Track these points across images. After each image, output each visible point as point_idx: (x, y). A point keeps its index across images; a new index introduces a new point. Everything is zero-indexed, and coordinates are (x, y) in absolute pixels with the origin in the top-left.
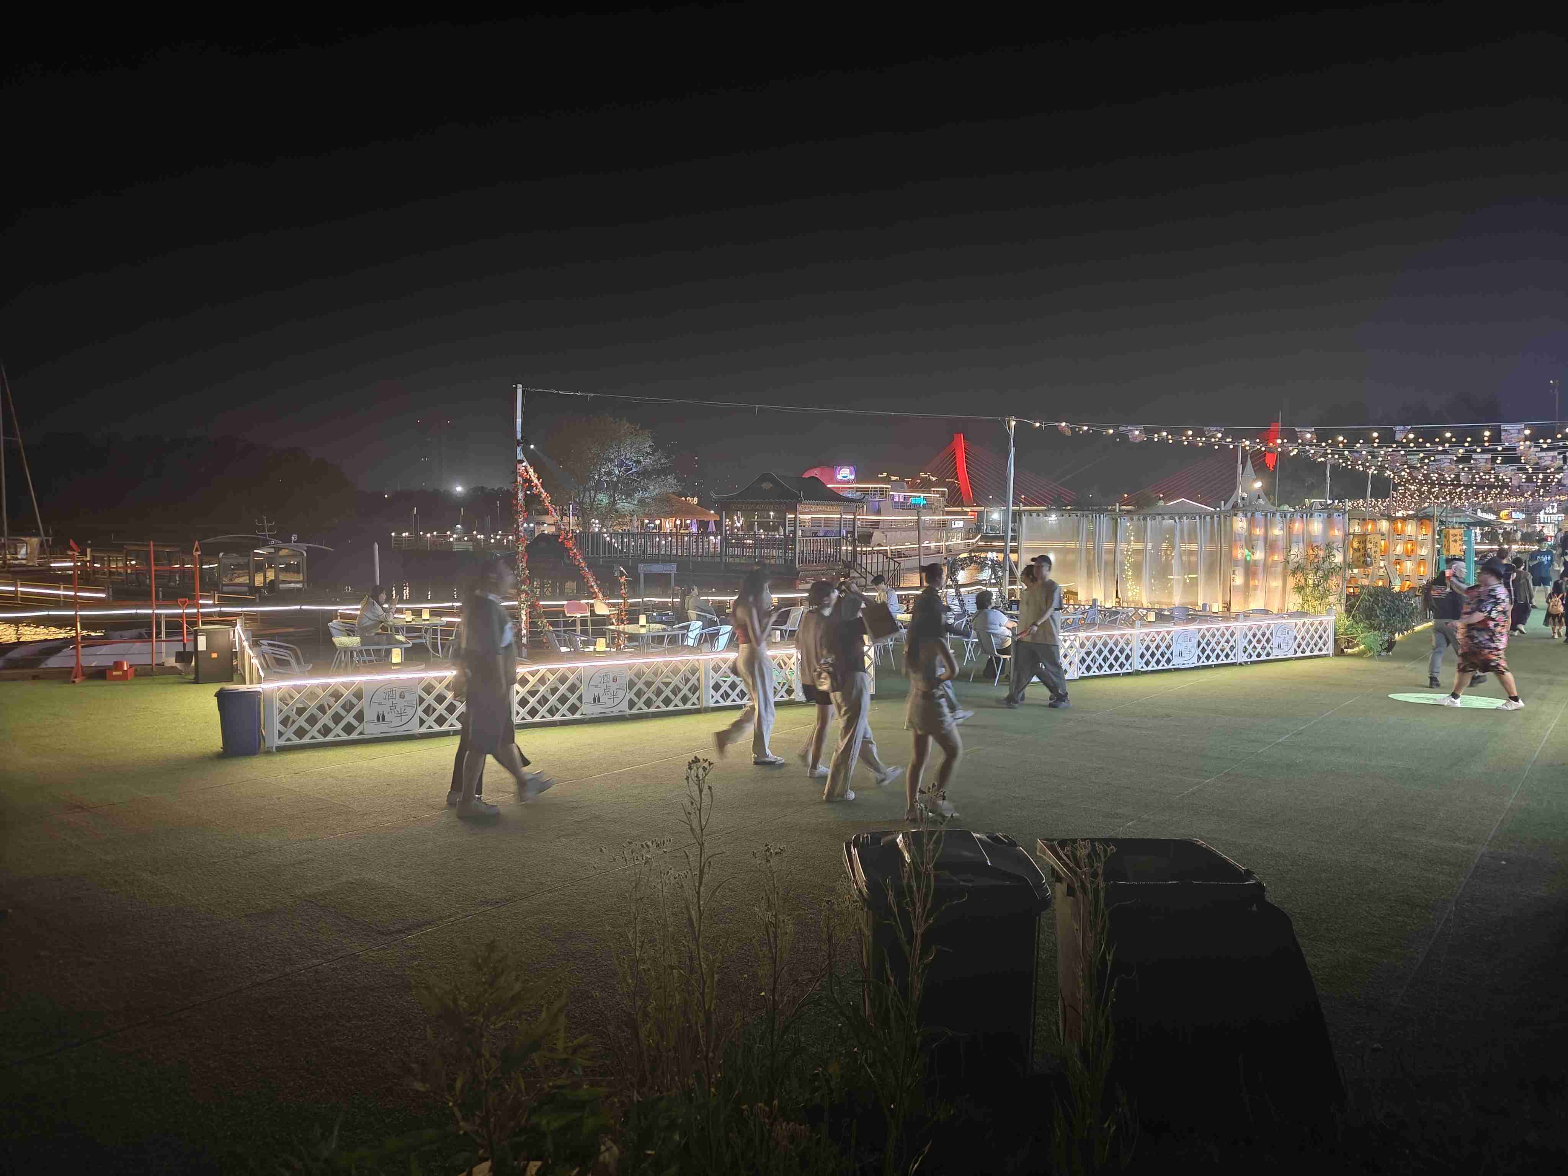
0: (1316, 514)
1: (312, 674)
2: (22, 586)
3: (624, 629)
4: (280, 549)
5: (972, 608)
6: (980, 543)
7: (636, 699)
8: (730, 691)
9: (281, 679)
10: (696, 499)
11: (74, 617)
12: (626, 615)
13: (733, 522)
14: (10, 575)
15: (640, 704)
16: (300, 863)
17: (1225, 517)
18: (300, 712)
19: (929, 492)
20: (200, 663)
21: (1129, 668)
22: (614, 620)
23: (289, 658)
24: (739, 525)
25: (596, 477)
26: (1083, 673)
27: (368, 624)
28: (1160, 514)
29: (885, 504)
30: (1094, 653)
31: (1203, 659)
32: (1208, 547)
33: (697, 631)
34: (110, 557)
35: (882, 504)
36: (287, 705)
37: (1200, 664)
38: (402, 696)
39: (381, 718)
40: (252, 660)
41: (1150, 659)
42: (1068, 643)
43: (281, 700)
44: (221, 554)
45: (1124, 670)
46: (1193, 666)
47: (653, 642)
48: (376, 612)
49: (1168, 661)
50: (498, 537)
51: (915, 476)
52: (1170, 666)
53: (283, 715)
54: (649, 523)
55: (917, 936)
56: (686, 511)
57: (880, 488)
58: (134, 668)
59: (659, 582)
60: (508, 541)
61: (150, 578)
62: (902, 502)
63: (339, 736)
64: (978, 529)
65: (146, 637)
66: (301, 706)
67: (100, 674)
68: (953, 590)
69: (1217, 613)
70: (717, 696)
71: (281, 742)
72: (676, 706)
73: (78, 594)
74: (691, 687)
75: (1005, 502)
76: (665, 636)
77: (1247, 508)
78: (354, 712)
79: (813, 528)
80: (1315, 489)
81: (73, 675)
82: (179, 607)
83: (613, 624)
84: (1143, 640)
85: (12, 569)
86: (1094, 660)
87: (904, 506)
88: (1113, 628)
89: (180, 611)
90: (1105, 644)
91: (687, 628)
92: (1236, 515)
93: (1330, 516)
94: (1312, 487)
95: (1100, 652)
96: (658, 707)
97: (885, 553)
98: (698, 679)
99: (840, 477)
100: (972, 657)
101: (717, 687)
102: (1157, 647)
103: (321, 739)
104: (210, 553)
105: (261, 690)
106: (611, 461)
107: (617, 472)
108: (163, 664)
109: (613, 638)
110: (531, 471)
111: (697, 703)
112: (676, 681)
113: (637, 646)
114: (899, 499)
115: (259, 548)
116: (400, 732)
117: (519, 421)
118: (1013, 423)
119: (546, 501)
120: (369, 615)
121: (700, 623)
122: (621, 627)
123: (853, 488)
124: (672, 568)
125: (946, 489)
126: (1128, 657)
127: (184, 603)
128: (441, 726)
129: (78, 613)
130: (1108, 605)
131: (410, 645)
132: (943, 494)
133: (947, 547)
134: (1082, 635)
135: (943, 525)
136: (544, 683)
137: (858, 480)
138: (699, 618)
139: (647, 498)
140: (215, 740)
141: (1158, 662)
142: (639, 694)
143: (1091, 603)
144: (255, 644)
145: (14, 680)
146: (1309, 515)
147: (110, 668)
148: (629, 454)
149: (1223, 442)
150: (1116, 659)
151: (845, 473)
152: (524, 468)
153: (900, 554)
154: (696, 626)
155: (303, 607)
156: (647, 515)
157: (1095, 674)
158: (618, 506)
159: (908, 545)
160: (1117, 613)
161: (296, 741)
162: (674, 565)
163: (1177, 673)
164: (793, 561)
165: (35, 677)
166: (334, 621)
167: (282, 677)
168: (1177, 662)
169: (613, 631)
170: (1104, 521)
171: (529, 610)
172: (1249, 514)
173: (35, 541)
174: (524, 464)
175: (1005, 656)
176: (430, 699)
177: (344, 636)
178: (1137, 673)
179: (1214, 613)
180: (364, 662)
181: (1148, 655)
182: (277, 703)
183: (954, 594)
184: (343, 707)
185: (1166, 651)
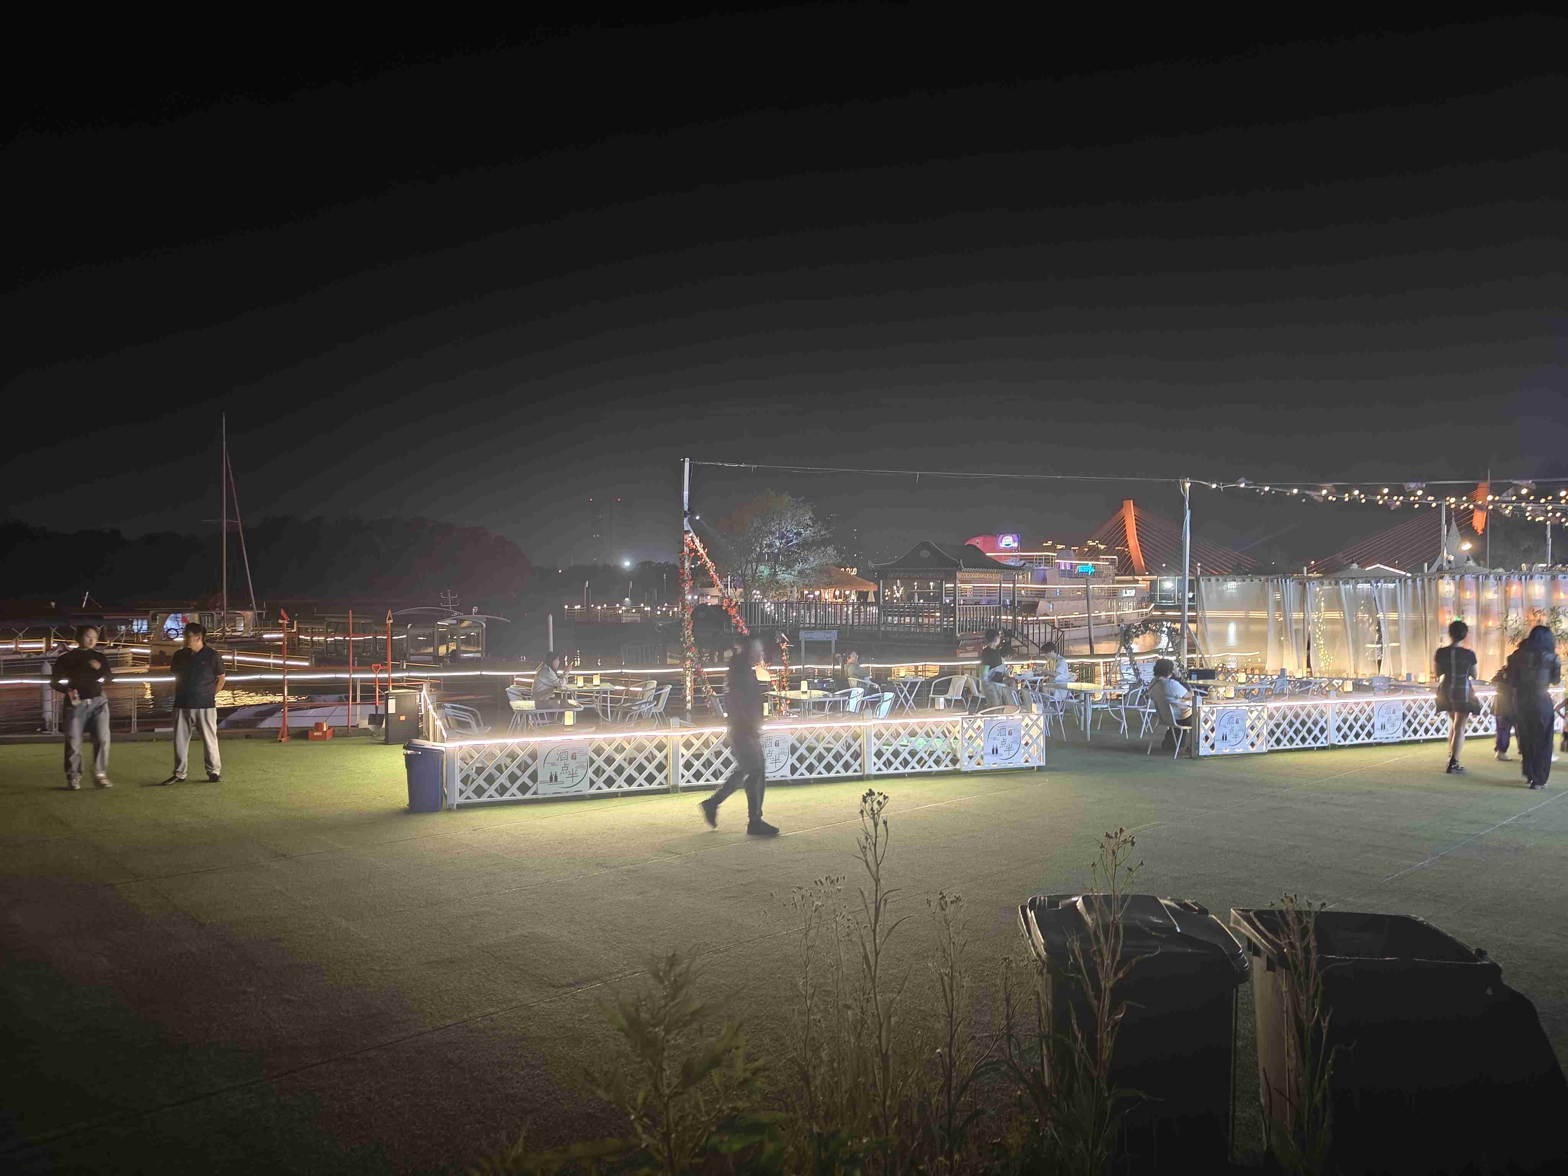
0: (1537, 576)
1: (491, 735)
2: (238, 655)
3: (786, 695)
4: (462, 621)
5: (1148, 676)
6: (1154, 613)
7: (798, 765)
8: (892, 759)
9: (463, 740)
10: (855, 569)
11: (281, 683)
12: (788, 681)
13: (893, 592)
14: (226, 646)
15: (802, 769)
16: (477, 915)
17: (1430, 580)
18: (480, 771)
19: (1098, 560)
20: (390, 727)
21: (1324, 741)
22: (775, 687)
23: (469, 720)
24: (898, 595)
25: (758, 549)
26: (1272, 746)
27: (542, 689)
28: (1353, 578)
29: (1050, 572)
30: (1284, 725)
31: (1410, 732)
32: (1412, 616)
33: (859, 698)
34: (313, 628)
35: (1047, 573)
36: (468, 764)
37: (1406, 738)
38: (574, 757)
39: (554, 779)
40: (436, 721)
41: (1348, 732)
42: (1255, 714)
43: (462, 759)
44: (409, 625)
45: (1319, 744)
46: (1398, 740)
47: (814, 708)
48: (551, 677)
49: (1369, 735)
50: (664, 609)
51: (1082, 543)
52: (1371, 740)
53: (464, 774)
54: (809, 594)
55: (1105, 990)
56: (845, 582)
57: (1045, 556)
58: (332, 729)
59: (819, 651)
60: (673, 613)
61: (348, 649)
62: (1069, 571)
63: (515, 796)
64: (1152, 599)
65: (344, 701)
66: (480, 765)
67: (303, 734)
68: (1128, 659)
69: (1424, 683)
70: (880, 764)
71: (461, 800)
72: (838, 772)
73: (287, 663)
74: (853, 753)
75: (1180, 571)
76: (826, 702)
77: (1456, 571)
78: (529, 771)
79: (975, 598)
80: (1533, 554)
81: (280, 736)
82: (372, 672)
83: (774, 690)
84: (1339, 713)
85: (229, 640)
86: (1284, 733)
87: (1071, 574)
88: (1306, 699)
89: (373, 676)
90: (1297, 716)
91: (849, 694)
92: (1442, 578)
93: (1554, 578)
94: (1528, 550)
95: (1291, 724)
96: (820, 773)
97: (1051, 623)
98: (860, 746)
99: (1002, 545)
100: (1149, 728)
101: (879, 754)
102: (1356, 720)
103: (498, 798)
104: (400, 623)
105: (444, 749)
106: (773, 533)
107: (778, 544)
108: (357, 726)
109: (775, 705)
110: (697, 541)
111: (859, 770)
112: (838, 747)
113: (799, 712)
114: (1065, 567)
115: (442, 618)
116: (571, 792)
117: (686, 493)
118: (1188, 485)
119: (711, 570)
120: (544, 680)
121: (861, 690)
122: (783, 693)
123: (1016, 556)
124: (833, 636)
125: (1115, 557)
126: (1322, 730)
127: (377, 668)
128: (609, 788)
129: (286, 677)
130: (1299, 675)
131: (582, 709)
132: (1112, 562)
133: (1118, 616)
134: (1271, 705)
135: (1114, 594)
136: (708, 747)
137: (1023, 547)
138: (859, 685)
139: (807, 569)
140: (401, 795)
141: (1357, 736)
142: (801, 759)
143: (1279, 673)
144: (439, 707)
145: (231, 738)
146: (1528, 577)
147: (311, 729)
148: (790, 527)
149: (1424, 502)
150: (1310, 731)
151: (1008, 541)
152: (690, 539)
153: (1067, 624)
154: (857, 692)
155: (483, 673)
156: (806, 586)
157: (1285, 747)
158: (778, 577)
159: (1076, 615)
160: (1309, 683)
161: (475, 799)
162: (835, 632)
163: (1378, 749)
164: (953, 630)
165: (248, 737)
166: (511, 686)
167: (463, 737)
168: (1379, 736)
169: (774, 697)
170: (1291, 586)
171: (693, 677)
172: (1458, 577)
173: (249, 614)
174: (691, 535)
175: (1185, 728)
176: (599, 761)
177: (521, 700)
178: (1333, 747)
179: (1420, 683)
180: (538, 725)
181: (1345, 728)
182: (458, 764)
183: (1129, 663)
184: (519, 767)
185: (1366, 723)
